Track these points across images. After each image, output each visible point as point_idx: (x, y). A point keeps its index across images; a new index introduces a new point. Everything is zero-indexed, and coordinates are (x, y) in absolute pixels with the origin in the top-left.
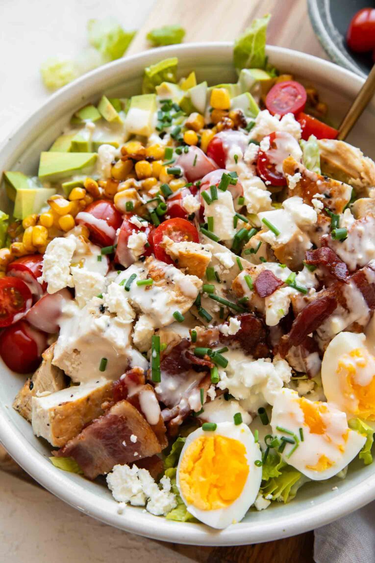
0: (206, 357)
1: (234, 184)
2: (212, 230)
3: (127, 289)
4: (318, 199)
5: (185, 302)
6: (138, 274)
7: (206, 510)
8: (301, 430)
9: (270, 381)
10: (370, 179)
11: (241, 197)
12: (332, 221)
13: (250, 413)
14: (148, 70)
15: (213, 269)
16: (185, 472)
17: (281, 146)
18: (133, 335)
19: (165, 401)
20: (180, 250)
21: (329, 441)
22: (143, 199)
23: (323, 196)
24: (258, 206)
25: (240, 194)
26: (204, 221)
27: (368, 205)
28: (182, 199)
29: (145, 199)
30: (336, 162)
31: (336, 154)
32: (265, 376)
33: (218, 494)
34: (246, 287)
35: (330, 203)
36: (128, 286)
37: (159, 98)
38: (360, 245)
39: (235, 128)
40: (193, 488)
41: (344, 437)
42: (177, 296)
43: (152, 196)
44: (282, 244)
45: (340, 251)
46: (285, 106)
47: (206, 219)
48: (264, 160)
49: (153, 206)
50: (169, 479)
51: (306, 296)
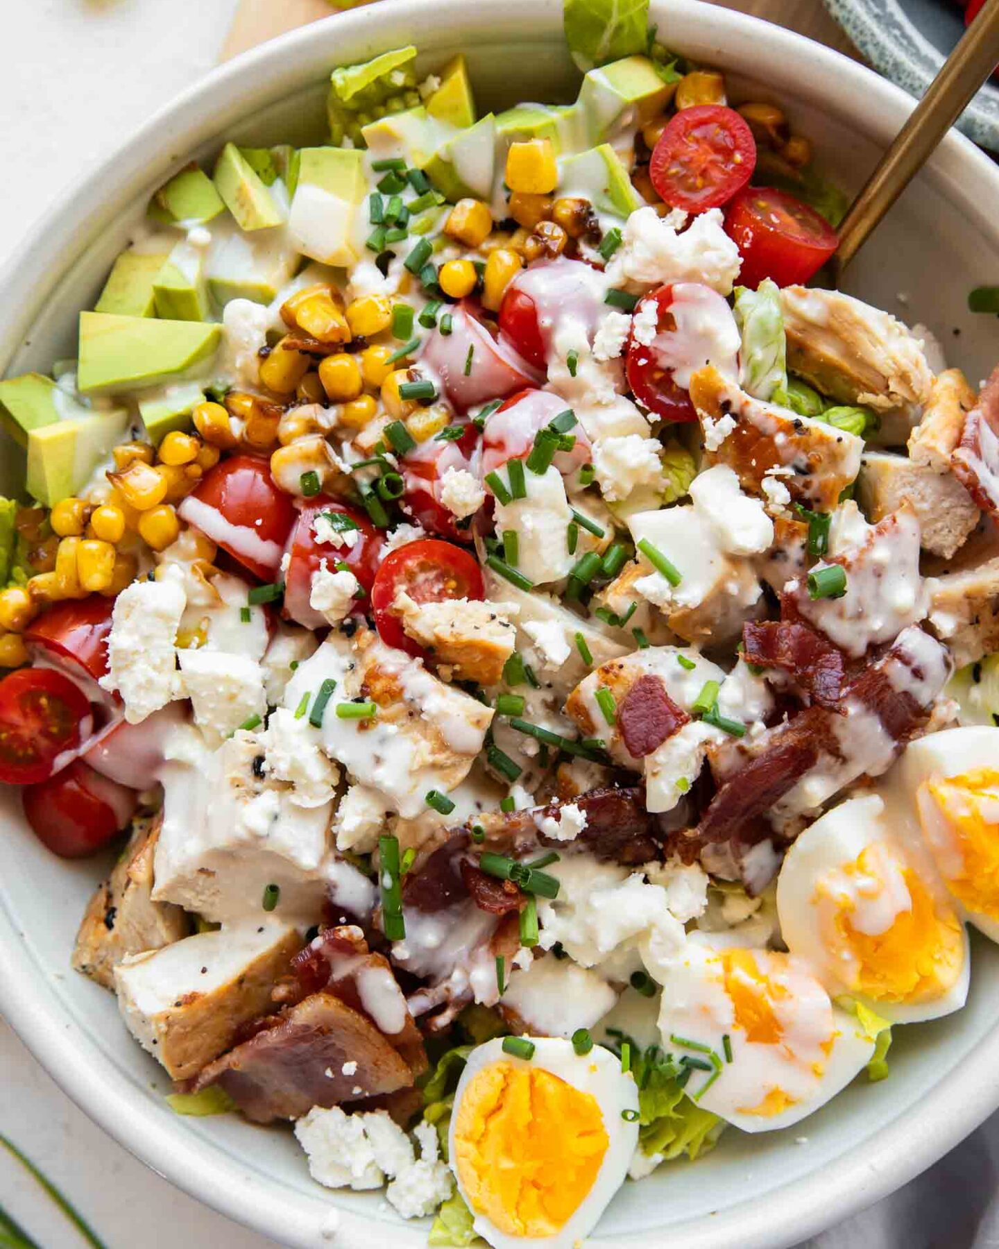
0: (508, 887)
1: (568, 445)
2: (515, 562)
3: (316, 724)
4: (779, 478)
5: (454, 765)
6: (339, 678)
7: (514, 1234)
8: (726, 1038)
9: (655, 937)
10: (913, 393)
11: (588, 468)
12: (812, 534)
13: (611, 983)
14: (338, 77)
15: (520, 662)
16: (467, 1138)
17: (685, 323)
18: (334, 829)
19: (417, 971)
20: (436, 630)
21: (790, 1057)
22: (344, 461)
23: (789, 472)
24: (628, 486)
25: (583, 463)
26: (494, 536)
27: (902, 477)
28: (438, 478)
29: (347, 461)
30: (827, 350)
31: (828, 330)
32: (645, 924)
33: (541, 1200)
34: (598, 716)
35: (807, 485)
36: (316, 719)
37: (371, 156)
38: (877, 596)
39: (572, 252)
40: (486, 1180)
41: (826, 1046)
42: (433, 752)
43: (365, 453)
44: (685, 606)
45: (828, 621)
46: (699, 182)
47: (498, 530)
48: (642, 362)
49: (368, 475)
50: (433, 1129)
51: (742, 742)
